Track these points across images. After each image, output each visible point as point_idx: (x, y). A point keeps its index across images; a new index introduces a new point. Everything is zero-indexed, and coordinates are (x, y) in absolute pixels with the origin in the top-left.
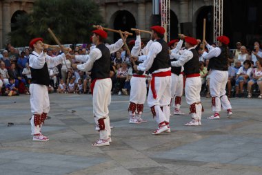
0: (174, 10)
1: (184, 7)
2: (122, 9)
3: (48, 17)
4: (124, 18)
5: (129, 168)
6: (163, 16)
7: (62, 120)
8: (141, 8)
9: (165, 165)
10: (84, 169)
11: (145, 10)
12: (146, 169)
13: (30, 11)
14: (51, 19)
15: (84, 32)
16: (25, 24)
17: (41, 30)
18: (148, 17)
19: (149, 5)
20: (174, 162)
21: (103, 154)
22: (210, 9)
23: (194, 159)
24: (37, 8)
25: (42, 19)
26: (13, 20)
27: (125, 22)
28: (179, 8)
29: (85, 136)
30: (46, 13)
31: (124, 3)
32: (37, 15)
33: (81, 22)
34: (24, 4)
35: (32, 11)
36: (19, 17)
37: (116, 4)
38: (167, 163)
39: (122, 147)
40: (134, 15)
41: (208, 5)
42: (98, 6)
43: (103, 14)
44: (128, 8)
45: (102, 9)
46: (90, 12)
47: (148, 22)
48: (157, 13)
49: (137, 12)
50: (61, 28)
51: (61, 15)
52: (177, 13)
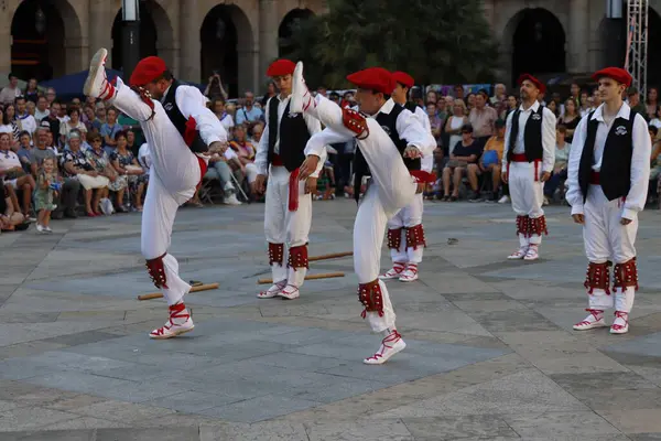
0: (655, 8)
2: (532, 6)
3: (362, 23)
4: (538, 25)
5: (551, 373)
6: (632, 22)
9: (638, 370)
10: (448, 372)
11: (588, 8)
13: (322, 11)
14: (370, 29)
15: (446, 59)
16: (312, 39)
17: (346, 53)
18: (595, 25)
21: (491, 340)
25: (350, 28)
26: (284, 30)
27: (539, 36)
29: (449, 297)
30: (360, 16)
32: (339, 20)
33: (437, 35)
35: (327, 11)
36: (298, 25)
38: (641, 364)
39: (535, 325)
40: (562, 19)
43: (488, 19)
44: (548, 4)
45: (487, 6)
46: (461, 14)
47: (594, 36)
48: (616, 13)
49: (568, 12)
50: (392, 50)
51: (391, 20)
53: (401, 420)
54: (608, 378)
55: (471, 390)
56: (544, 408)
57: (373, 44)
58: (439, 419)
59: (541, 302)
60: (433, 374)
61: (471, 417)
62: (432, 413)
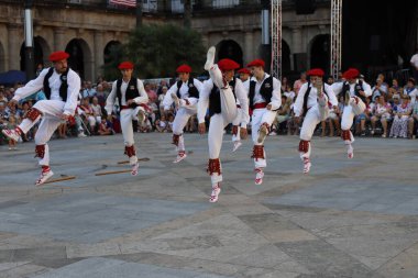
0: (286, 39)
1: (297, 35)
2: (227, 39)
3: (145, 48)
4: (230, 48)
6: (274, 46)
7: (163, 162)
8: (249, 37)
9: (279, 212)
10: (188, 216)
11: (254, 39)
12: (257, 216)
13: (125, 41)
14: (149, 50)
16: (120, 56)
17: (137, 62)
18: (257, 48)
19: (257, 33)
20: (288, 208)
22: (327, 37)
23: (311, 205)
24: (133, 37)
26: (106, 51)
28: (292, 37)
29: (189, 180)
31: (230, 32)
32: (133, 46)
33: (182, 53)
34: (118, 34)
35: (127, 42)
36: (113, 48)
37: (220, 33)
40: (241, 45)
41: (323, 33)
42: (200, 35)
44: (234, 38)
45: (205, 39)
47: (256, 53)
48: (267, 42)
49: (244, 41)
50: (160, 60)
52: (289, 43)
53: (166, 240)
54: (265, 216)
55: (199, 224)
56: (234, 232)
57: (150, 58)
58: (184, 238)
59: (233, 181)
60: (182, 217)
61: (200, 237)
62: (180, 236)
